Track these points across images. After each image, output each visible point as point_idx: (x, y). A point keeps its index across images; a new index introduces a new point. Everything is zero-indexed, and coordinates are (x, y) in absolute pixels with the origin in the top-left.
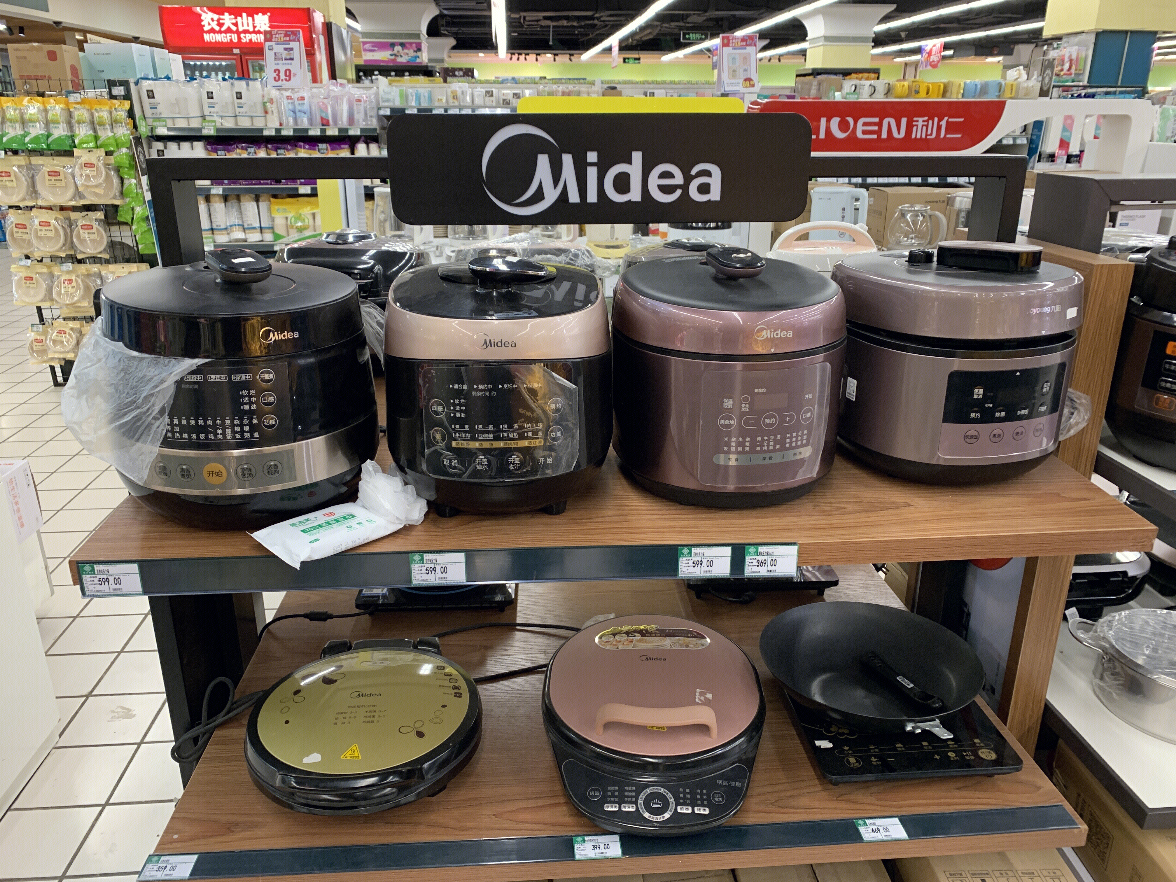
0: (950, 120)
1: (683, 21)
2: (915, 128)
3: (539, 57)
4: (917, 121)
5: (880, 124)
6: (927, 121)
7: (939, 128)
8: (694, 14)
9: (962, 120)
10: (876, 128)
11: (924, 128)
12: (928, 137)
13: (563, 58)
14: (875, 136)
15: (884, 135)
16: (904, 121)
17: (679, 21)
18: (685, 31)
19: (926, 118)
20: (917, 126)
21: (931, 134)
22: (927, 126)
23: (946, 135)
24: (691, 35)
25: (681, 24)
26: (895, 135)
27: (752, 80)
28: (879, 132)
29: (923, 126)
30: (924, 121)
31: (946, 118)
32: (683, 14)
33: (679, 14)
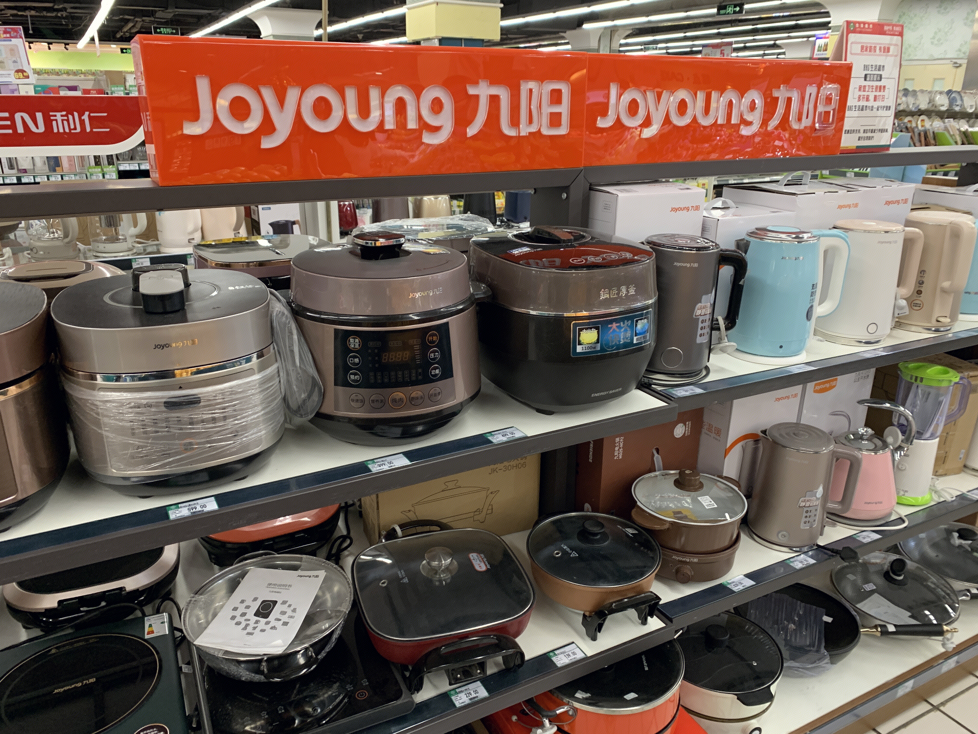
0: (92, 115)
1: (153, 16)
2: (54, 123)
3: (51, 46)
4: (55, 116)
5: (12, 119)
6: (66, 115)
7: (82, 122)
8: (159, 10)
9: (105, 114)
10: (8, 123)
11: (65, 123)
12: (72, 131)
13: (58, 47)
14: (10, 131)
15: (21, 130)
16: (39, 116)
17: (150, 17)
18: (155, 25)
19: (64, 113)
20: (56, 120)
21: (75, 128)
22: (68, 120)
23: (91, 129)
24: (162, 29)
25: (152, 19)
26: (33, 128)
27: (25, 72)
28: (13, 126)
29: (63, 120)
30: (62, 116)
31: (87, 113)
32: (152, 10)
33: (149, 10)
